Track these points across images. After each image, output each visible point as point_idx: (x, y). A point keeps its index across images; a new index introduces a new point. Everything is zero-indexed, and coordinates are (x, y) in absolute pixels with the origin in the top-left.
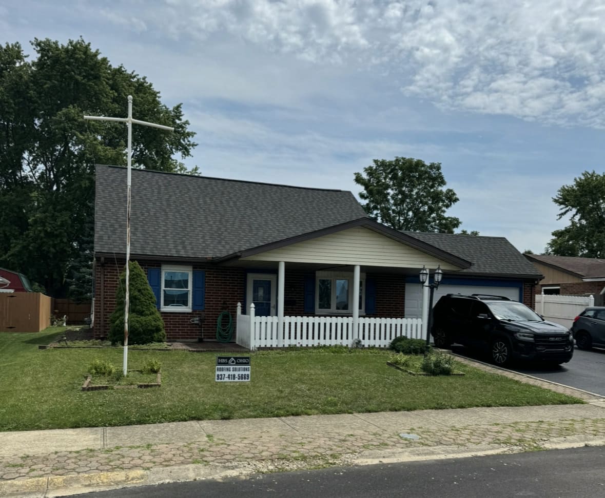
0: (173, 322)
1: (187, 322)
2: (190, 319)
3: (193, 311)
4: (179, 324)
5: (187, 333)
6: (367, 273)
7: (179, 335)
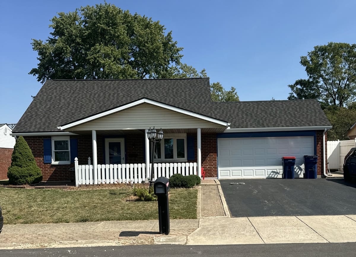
0: (60, 170)
1: (68, 170)
2: (69, 168)
3: (71, 164)
4: (63, 172)
5: (69, 177)
6: (187, 133)
7: (64, 178)
